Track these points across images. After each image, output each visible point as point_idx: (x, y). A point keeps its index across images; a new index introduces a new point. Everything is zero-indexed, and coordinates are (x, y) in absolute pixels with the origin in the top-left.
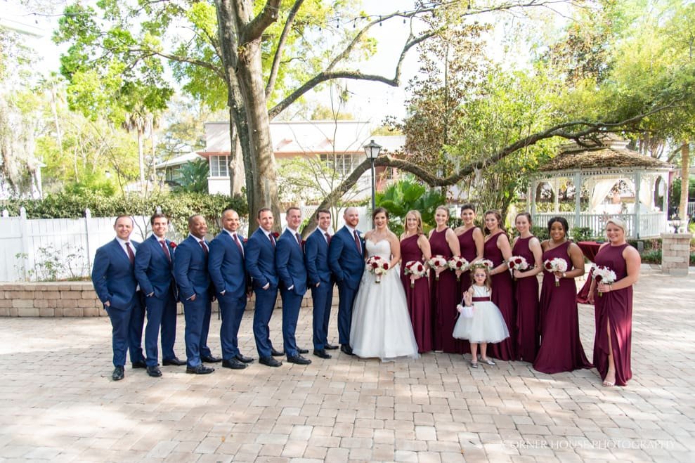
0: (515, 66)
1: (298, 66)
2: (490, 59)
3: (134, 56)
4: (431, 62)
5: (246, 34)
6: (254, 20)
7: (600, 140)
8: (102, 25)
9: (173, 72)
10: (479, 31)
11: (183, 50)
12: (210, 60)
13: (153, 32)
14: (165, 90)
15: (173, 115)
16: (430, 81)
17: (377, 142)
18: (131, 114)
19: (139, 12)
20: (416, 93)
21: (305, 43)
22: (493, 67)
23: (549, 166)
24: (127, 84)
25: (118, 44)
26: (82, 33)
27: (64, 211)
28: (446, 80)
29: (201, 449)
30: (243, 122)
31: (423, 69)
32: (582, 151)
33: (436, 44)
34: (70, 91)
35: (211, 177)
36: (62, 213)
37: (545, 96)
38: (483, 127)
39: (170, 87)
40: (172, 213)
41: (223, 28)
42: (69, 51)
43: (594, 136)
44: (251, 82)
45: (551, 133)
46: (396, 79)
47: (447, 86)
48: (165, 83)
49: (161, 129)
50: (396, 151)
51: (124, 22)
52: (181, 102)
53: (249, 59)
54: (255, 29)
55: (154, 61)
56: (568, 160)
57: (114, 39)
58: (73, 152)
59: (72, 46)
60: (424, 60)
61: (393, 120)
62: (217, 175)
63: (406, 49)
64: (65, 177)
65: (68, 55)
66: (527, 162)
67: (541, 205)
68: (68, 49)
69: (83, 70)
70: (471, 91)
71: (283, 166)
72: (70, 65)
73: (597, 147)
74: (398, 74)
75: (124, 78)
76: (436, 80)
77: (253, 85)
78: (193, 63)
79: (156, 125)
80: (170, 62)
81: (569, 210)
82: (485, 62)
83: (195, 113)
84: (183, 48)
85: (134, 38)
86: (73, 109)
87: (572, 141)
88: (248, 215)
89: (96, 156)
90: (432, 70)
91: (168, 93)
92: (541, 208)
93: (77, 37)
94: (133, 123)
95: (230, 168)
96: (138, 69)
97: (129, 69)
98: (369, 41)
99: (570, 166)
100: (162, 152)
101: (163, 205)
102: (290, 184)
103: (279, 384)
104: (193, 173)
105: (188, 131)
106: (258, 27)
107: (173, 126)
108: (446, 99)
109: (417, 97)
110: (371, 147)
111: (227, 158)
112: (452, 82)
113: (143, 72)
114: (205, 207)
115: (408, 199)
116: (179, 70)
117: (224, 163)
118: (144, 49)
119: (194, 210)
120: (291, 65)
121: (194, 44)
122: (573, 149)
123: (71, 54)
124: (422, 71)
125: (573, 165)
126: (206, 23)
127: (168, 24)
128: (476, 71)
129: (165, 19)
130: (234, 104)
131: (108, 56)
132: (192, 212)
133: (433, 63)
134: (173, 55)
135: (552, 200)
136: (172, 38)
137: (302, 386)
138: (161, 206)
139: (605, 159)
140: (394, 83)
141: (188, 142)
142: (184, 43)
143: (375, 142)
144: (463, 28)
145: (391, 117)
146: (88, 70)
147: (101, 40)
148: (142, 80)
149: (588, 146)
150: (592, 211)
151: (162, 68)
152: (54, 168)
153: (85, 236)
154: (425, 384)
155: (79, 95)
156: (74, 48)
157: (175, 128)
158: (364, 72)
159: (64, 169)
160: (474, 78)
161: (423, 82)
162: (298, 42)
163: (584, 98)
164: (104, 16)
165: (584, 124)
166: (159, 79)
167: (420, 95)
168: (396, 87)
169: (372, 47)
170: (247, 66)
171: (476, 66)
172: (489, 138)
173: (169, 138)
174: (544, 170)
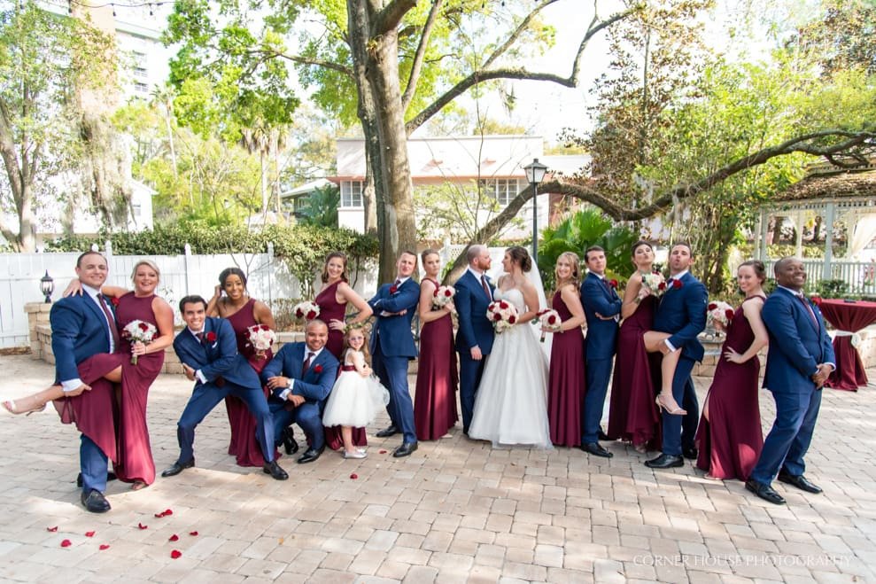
0: (745, 56)
1: (451, 65)
2: (709, 47)
3: (254, 58)
4: (625, 54)
5: (378, 25)
6: (389, 6)
7: (866, 157)
8: (217, 21)
9: (299, 78)
10: (694, 10)
11: (312, 50)
12: (345, 61)
13: (277, 28)
14: (290, 100)
15: (305, 132)
16: (624, 80)
17: (543, 162)
18: (253, 132)
19: (261, 4)
20: (604, 96)
21: (461, 36)
22: (714, 59)
23: (786, 195)
24: (246, 92)
25: (235, 45)
26: (195, 32)
27: (160, 246)
28: (645, 77)
29: (249, 553)
30: (375, 138)
31: (614, 64)
32: (839, 173)
33: (634, 29)
34: (177, 104)
35: (342, 208)
36: (159, 249)
37: (786, 96)
38: (695, 141)
39: (296, 97)
40: (285, 251)
41: (354, 17)
42: (178, 54)
43: (857, 152)
44: (384, 85)
45: (790, 148)
46: (573, 77)
47: (646, 86)
48: (289, 92)
49: (289, 148)
50: (575, 174)
51: (243, 17)
52: (315, 115)
53: (381, 56)
54: (389, 17)
55: (276, 65)
56: (816, 185)
57: (229, 39)
58: (189, 178)
59: (182, 48)
60: (616, 51)
61: (571, 133)
62: (349, 205)
63: (588, 36)
64: (179, 207)
65: (177, 59)
66: (756, 189)
67: (777, 248)
68: (178, 52)
69: (194, 78)
70: (679, 92)
71: (429, 194)
72: (180, 72)
73: (862, 167)
74: (575, 71)
75: (242, 85)
76: (631, 78)
77: (387, 89)
78: (322, 65)
79: (282, 145)
80: (295, 64)
81: (819, 256)
82: (701, 52)
83: (330, 129)
84: (311, 48)
85: (253, 36)
86: (181, 124)
87: (823, 159)
88: (378, 255)
89: (215, 182)
90: (626, 65)
91: (294, 104)
92: (777, 252)
93: (189, 38)
94: (255, 141)
95: (364, 196)
96: (259, 75)
97: (248, 74)
98: (545, 30)
99: (819, 194)
100: (292, 177)
101: (275, 240)
102: (437, 217)
103: (372, 473)
104: (322, 202)
105: (321, 151)
106: (393, 14)
107: (305, 145)
108: (645, 103)
109: (606, 101)
110: (535, 168)
111: (361, 184)
112: (654, 80)
113: (264, 78)
114: (326, 244)
115: (585, 238)
116: (307, 75)
117: (358, 190)
118: (265, 49)
119: (312, 247)
120: (442, 65)
121: (325, 42)
122: (825, 171)
123: (181, 58)
124: (613, 66)
125: (823, 193)
126: (337, 14)
127: (295, 18)
128: (688, 64)
129: (292, 11)
130: (364, 115)
131: (224, 60)
132: (310, 250)
133: (628, 56)
134: (299, 56)
135: (793, 242)
136: (299, 35)
137: (400, 477)
138: (274, 243)
139: (872, 185)
140: (570, 83)
141: (322, 165)
142: (313, 41)
143: (539, 162)
144: (672, 6)
145: (569, 129)
146: (199, 77)
147: (215, 41)
148: (263, 88)
149: (846, 166)
150: (852, 258)
151: (286, 73)
152: (168, 196)
153: (184, 276)
154: (564, 487)
155: (188, 108)
156: (184, 50)
157: (307, 148)
158: (530, 69)
159: (179, 197)
160: (684, 74)
161: (614, 82)
162: (453, 34)
163: (844, 99)
164: (219, 11)
165: (840, 134)
166: (283, 87)
167: (610, 99)
168: (573, 88)
169: (549, 38)
170: (379, 65)
171: (689, 58)
172: (702, 156)
173: (300, 160)
174: (781, 200)
